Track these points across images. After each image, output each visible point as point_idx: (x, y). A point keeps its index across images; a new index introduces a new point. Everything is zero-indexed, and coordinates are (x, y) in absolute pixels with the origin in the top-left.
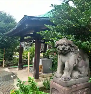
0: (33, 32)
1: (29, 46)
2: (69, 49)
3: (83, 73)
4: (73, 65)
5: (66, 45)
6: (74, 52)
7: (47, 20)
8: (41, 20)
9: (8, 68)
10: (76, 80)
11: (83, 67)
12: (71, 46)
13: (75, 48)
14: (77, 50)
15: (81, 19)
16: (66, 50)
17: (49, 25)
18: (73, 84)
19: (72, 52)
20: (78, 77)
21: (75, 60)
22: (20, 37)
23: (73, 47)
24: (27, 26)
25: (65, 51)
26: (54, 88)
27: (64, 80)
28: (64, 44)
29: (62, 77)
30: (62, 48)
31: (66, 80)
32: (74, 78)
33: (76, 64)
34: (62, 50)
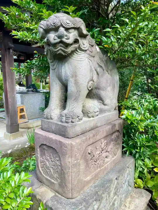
2: (76, 41)
3: (107, 101)
4: (86, 84)
5: (67, 29)
6: (88, 52)
10: (93, 118)
13: (89, 42)
14: (94, 49)
16: (67, 41)
19: (83, 50)
20: (98, 112)
23: (86, 38)
25: (67, 45)
26: (46, 145)
27: (67, 122)
28: (62, 25)
29: (61, 115)
30: (56, 38)
31: (72, 122)
32: (90, 115)
33: (94, 81)
34: (56, 41)
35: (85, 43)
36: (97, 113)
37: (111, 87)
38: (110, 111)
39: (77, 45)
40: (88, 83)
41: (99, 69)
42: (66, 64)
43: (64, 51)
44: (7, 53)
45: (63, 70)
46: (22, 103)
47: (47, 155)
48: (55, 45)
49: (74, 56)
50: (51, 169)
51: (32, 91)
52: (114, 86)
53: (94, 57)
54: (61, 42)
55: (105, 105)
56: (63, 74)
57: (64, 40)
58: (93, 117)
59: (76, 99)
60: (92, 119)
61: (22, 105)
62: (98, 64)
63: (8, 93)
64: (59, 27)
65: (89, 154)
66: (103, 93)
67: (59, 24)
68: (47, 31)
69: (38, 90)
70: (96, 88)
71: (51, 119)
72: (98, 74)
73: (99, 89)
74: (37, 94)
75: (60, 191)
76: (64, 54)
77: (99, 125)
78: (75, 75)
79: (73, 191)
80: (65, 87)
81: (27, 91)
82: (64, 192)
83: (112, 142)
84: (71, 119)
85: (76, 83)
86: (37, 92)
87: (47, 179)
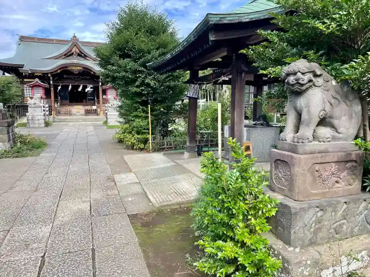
0: (225, 54)
1: (207, 100)
2: (310, 81)
3: (341, 130)
4: (318, 113)
6: (322, 87)
7: (262, 18)
8: (247, 20)
9: (162, 153)
11: (344, 118)
12: (316, 76)
13: (324, 78)
14: (329, 83)
15: (339, 14)
16: (302, 82)
17: (269, 32)
18: (317, 151)
19: (317, 86)
21: (324, 102)
22: (188, 72)
23: (320, 76)
24: (211, 41)
25: (302, 85)
26: (279, 160)
27: (298, 142)
28: (299, 71)
29: (294, 137)
30: (294, 80)
31: (302, 142)
32: (321, 140)
33: (325, 111)
34: (294, 83)
35: (319, 81)
36: (329, 139)
37: (347, 117)
38: (346, 139)
39: (311, 84)
40: (320, 112)
41: (333, 101)
42: (302, 98)
43: (299, 89)
44: (239, 78)
45: (298, 102)
46: (248, 139)
47: (280, 167)
48: (293, 85)
49: (309, 91)
50: (283, 179)
51: (262, 125)
52: (352, 116)
53: (328, 91)
54: (298, 83)
55: (339, 133)
56: (298, 105)
57: (300, 81)
58: (324, 142)
59: (308, 125)
60: (322, 143)
61: (248, 141)
62: (332, 95)
63: (235, 124)
64: (297, 72)
65: (317, 171)
66: (336, 122)
67: (298, 71)
68: (288, 75)
69: (270, 123)
70: (330, 117)
71: (286, 140)
72: (331, 104)
73: (332, 118)
74: (269, 129)
75: (289, 195)
76: (299, 91)
77: (330, 150)
78: (308, 106)
79: (299, 194)
80: (299, 115)
81: (254, 124)
82: (292, 195)
83: (346, 171)
84: (302, 140)
85: (309, 112)
86: (268, 125)
87: (278, 187)
